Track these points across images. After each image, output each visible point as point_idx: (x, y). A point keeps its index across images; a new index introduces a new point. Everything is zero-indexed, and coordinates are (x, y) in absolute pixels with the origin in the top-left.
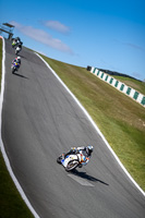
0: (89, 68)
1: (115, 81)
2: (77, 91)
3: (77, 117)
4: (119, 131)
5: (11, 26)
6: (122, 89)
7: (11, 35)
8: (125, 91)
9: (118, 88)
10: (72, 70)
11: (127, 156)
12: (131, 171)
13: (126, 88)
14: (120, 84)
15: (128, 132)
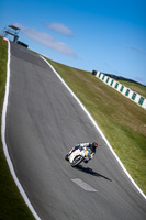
0: (94, 73)
1: (120, 86)
2: (82, 95)
3: (81, 121)
4: (123, 136)
5: (16, 29)
6: (127, 94)
7: (16, 37)
8: (130, 96)
9: (124, 93)
10: (77, 74)
11: (131, 162)
12: (135, 177)
13: (131, 93)
14: (125, 89)
15: (132, 137)
